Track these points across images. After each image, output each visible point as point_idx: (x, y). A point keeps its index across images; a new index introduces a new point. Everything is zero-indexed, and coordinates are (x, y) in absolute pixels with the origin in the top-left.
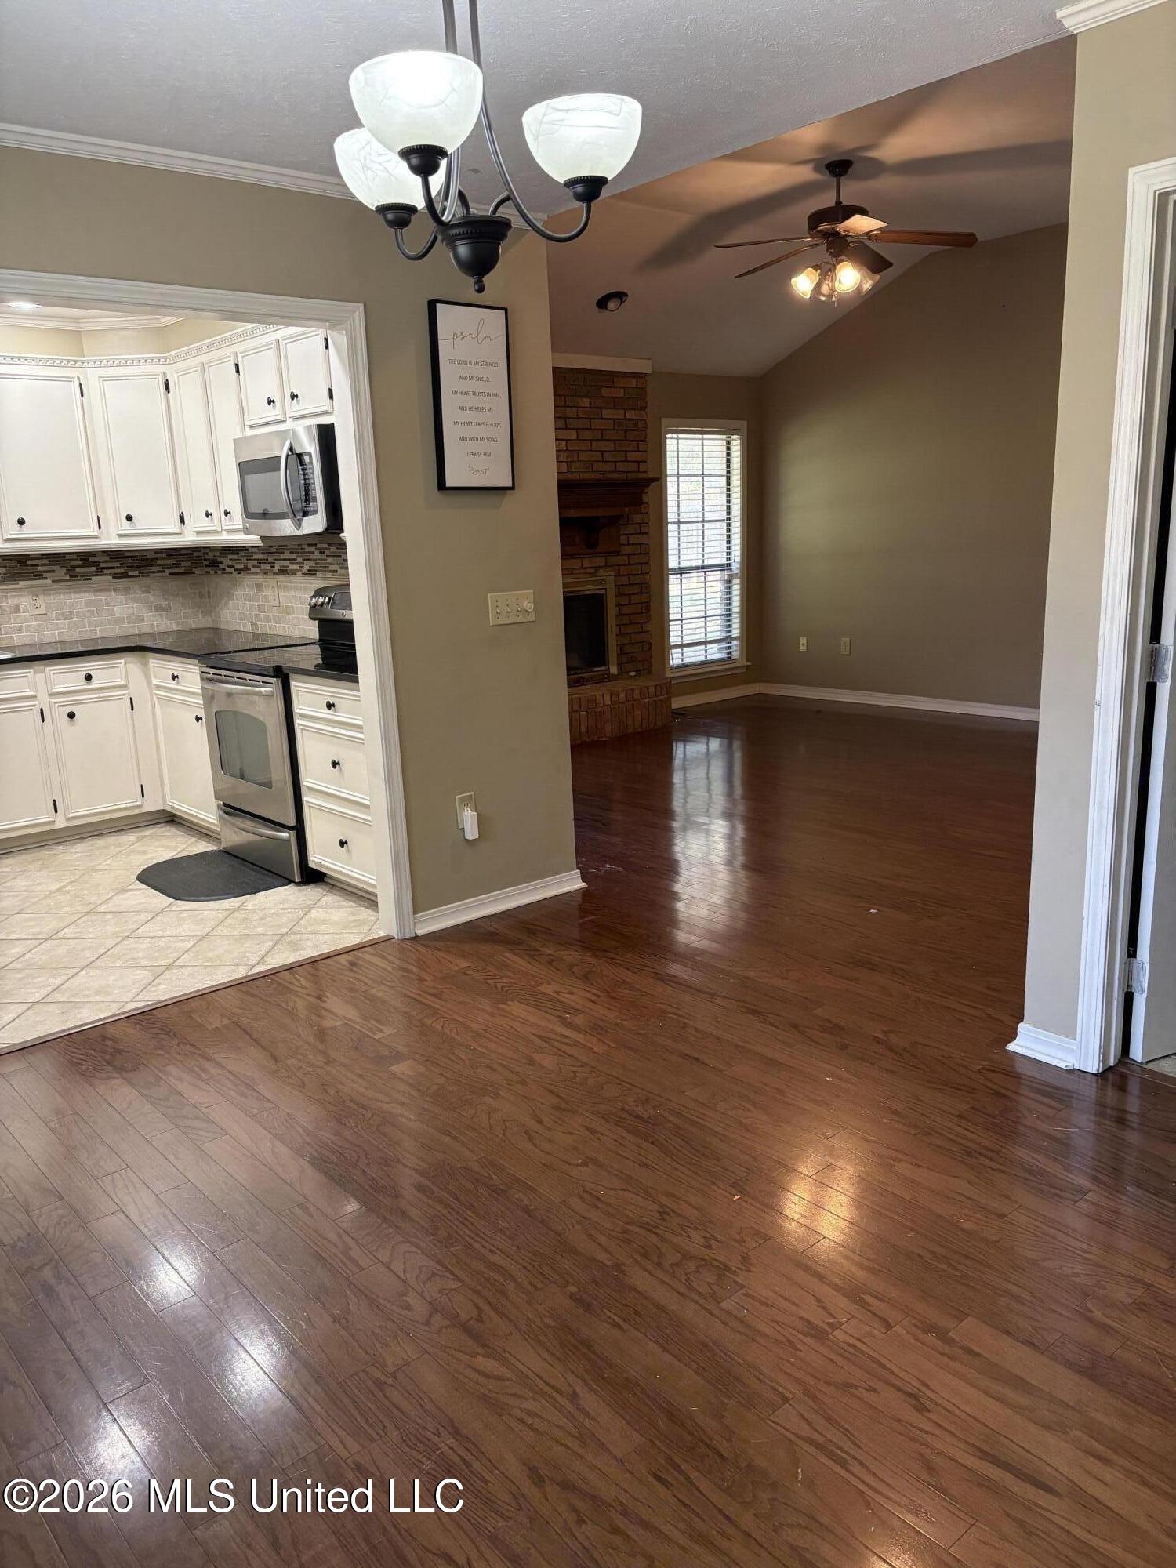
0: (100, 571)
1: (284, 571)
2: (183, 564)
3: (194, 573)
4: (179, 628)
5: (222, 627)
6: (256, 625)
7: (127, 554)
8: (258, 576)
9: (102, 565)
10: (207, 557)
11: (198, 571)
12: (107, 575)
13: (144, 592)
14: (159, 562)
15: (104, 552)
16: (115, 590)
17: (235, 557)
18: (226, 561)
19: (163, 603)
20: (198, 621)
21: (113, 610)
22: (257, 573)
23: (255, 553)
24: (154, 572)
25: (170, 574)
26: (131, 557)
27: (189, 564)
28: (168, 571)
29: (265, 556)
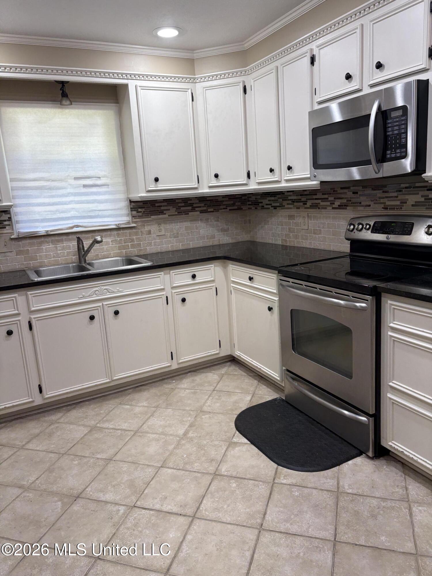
0: (193, 209)
1: (315, 206)
2: (237, 204)
3: (242, 209)
4: (234, 241)
5: (258, 240)
6: (286, 241)
7: (208, 199)
8: (292, 210)
9: (194, 205)
10: (250, 199)
11: (244, 208)
12: (197, 211)
13: (215, 221)
14: (224, 203)
15: (196, 197)
16: (201, 220)
17: (273, 198)
18: (265, 201)
19: (225, 227)
20: (244, 237)
21: (199, 231)
22: (291, 208)
23: (290, 196)
24: (221, 209)
25: (230, 210)
26: (210, 200)
27: (239, 204)
28: (229, 208)
29: (300, 197)
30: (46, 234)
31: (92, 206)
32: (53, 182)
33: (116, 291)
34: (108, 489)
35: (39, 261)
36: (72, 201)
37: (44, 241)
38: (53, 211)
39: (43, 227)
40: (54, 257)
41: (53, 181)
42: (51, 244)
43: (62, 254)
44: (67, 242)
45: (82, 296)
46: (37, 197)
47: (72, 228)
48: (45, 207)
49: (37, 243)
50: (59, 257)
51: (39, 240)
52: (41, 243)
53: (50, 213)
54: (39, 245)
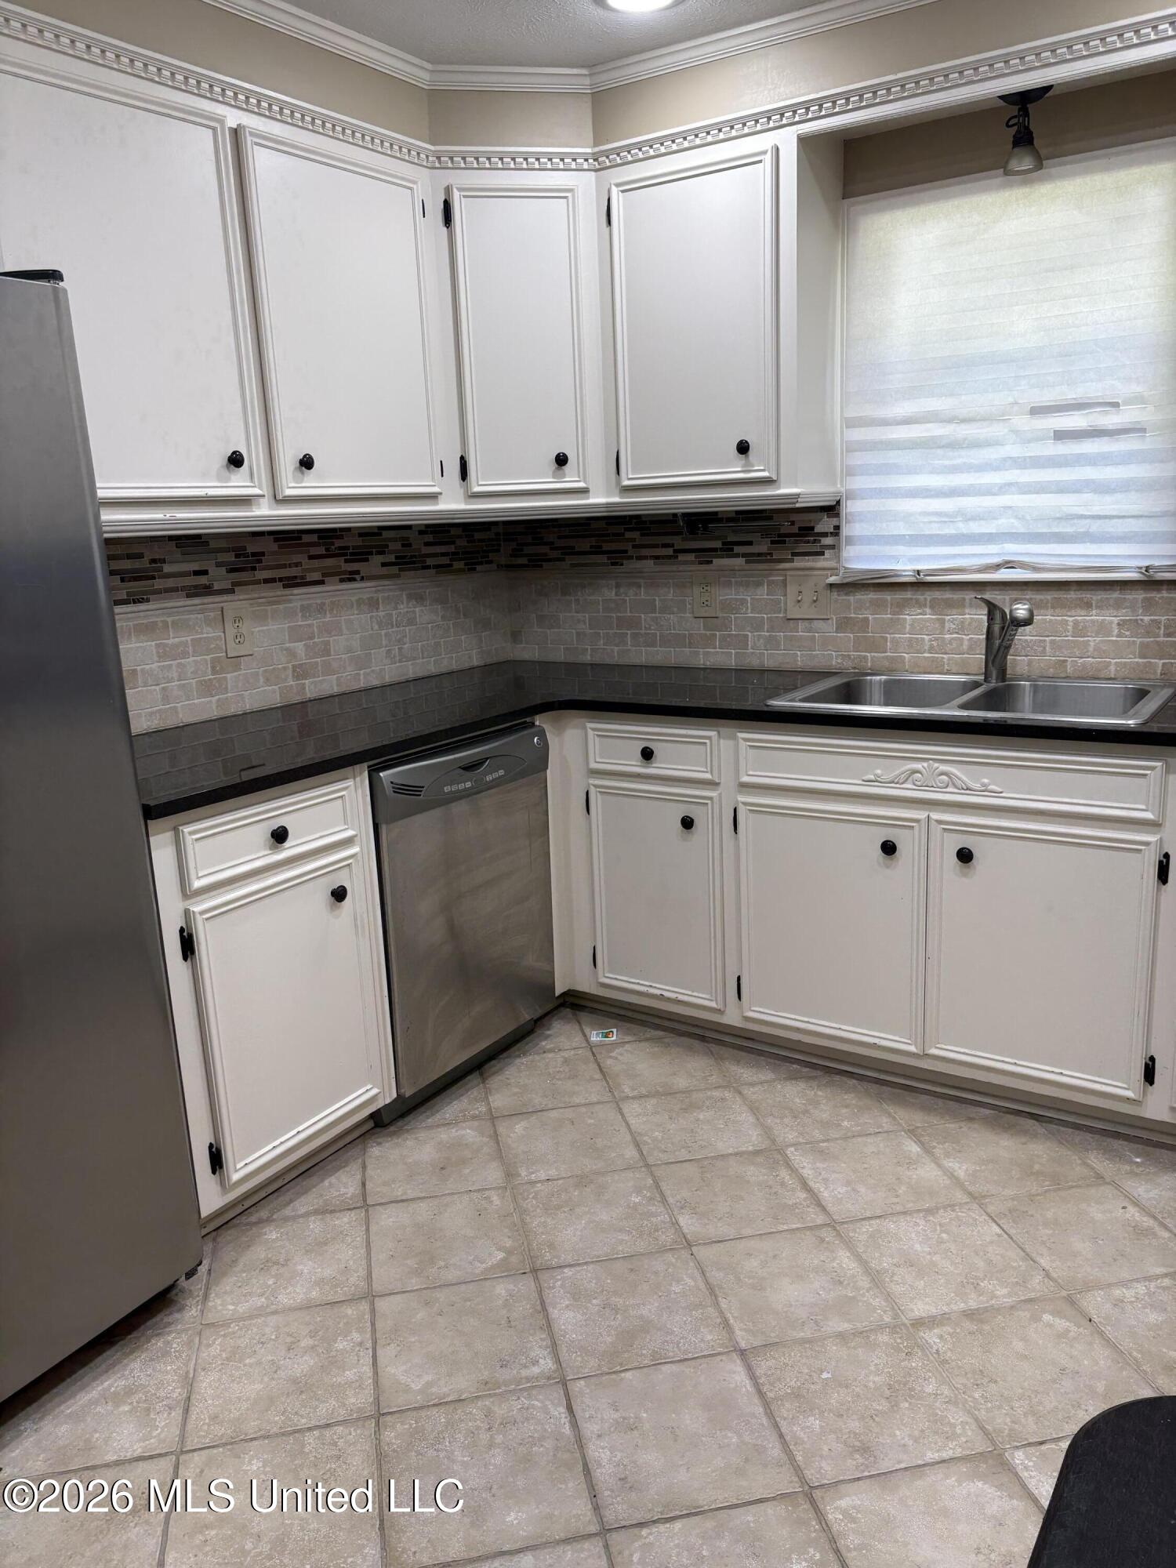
30: (913, 579)
31: (1069, 503)
32: (963, 426)
33: (977, 786)
34: (590, 1301)
35: (889, 654)
36: (1010, 484)
37: (911, 599)
38: (946, 515)
39: (912, 559)
40: (931, 650)
41: (964, 421)
42: (928, 610)
43: (954, 645)
44: (974, 612)
45: (872, 777)
46: (911, 471)
47: (998, 567)
48: (927, 500)
49: (892, 605)
50: (946, 653)
51: (900, 596)
52: (901, 606)
53: (935, 519)
54: (897, 610)
